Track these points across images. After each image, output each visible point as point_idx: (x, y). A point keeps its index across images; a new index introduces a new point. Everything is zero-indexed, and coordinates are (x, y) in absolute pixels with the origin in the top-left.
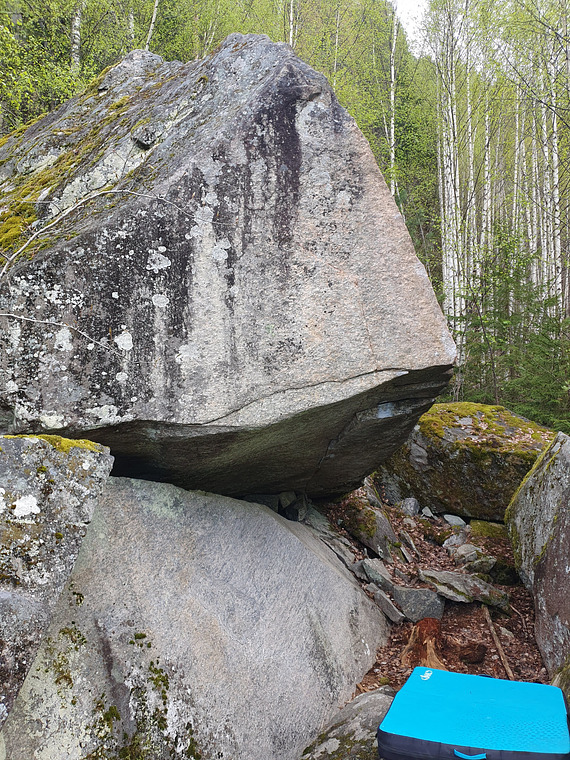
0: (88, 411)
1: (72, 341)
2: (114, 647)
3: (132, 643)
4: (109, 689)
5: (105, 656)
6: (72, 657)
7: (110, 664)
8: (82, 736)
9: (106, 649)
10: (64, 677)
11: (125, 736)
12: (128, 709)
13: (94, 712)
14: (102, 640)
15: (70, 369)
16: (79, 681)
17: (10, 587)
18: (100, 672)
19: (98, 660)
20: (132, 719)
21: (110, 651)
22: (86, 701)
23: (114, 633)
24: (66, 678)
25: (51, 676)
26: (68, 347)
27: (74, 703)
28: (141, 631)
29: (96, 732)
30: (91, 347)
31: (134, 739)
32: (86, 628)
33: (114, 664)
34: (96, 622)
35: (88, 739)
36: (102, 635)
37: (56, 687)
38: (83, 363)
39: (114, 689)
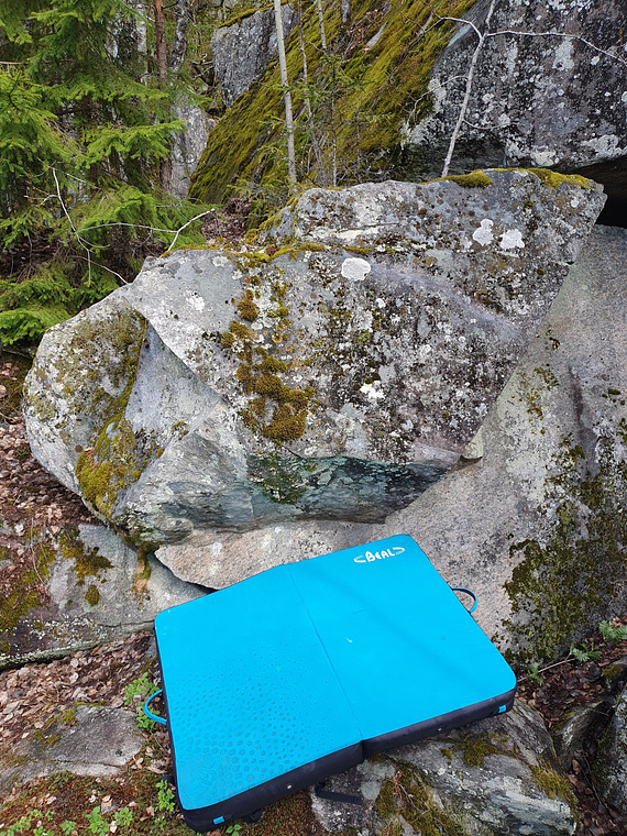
0: (584, 143)
1: (573, 56)
2: (586, 396)
3: (604, 396)
4: (576, 430)
5: (575, 401)
6: (544, 394)
7: (579, 409)
8: (548, 460)
9: (577, 396)
10: (535, 409)
11: (588, 473)
12: (594, 453)
13: (561, 445)
14: (574, 387)
15: (568, 93)
16: (549, 416)
17: (493, 312)
18: (570, 414)
19: (568, 403)
20: (597, 461)
21: (581, 398)
22: (554, 434)
23: (587, 383)
24: (537, 410)
25: (524, 406)
26: (568, 64)
27: (543, 432)
28: (615, 387)
29: (561, 461)
30: (595, 60)
31: (596, 478)
32: (560, 372)
33: (584, 410)
34: (570, 369)
35: (553, 465)
36: (575, 382)
37: (528, 416)
38: (584, 84)
39: (581, 432)
